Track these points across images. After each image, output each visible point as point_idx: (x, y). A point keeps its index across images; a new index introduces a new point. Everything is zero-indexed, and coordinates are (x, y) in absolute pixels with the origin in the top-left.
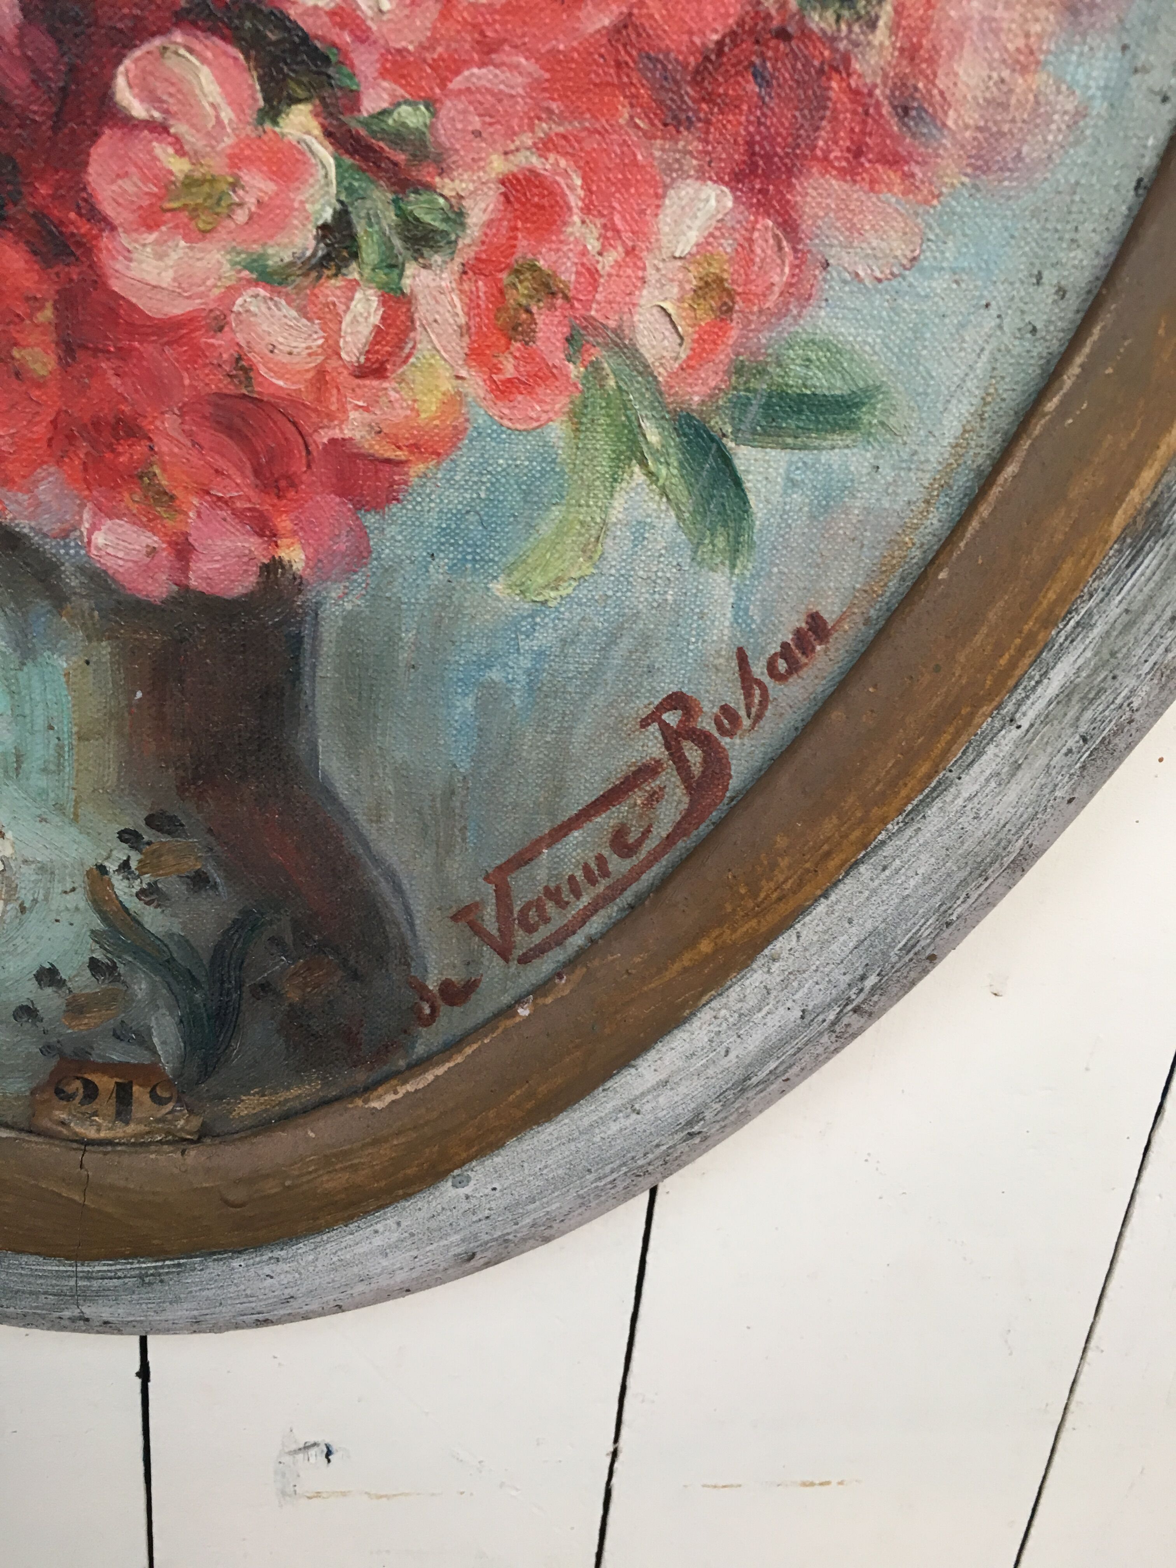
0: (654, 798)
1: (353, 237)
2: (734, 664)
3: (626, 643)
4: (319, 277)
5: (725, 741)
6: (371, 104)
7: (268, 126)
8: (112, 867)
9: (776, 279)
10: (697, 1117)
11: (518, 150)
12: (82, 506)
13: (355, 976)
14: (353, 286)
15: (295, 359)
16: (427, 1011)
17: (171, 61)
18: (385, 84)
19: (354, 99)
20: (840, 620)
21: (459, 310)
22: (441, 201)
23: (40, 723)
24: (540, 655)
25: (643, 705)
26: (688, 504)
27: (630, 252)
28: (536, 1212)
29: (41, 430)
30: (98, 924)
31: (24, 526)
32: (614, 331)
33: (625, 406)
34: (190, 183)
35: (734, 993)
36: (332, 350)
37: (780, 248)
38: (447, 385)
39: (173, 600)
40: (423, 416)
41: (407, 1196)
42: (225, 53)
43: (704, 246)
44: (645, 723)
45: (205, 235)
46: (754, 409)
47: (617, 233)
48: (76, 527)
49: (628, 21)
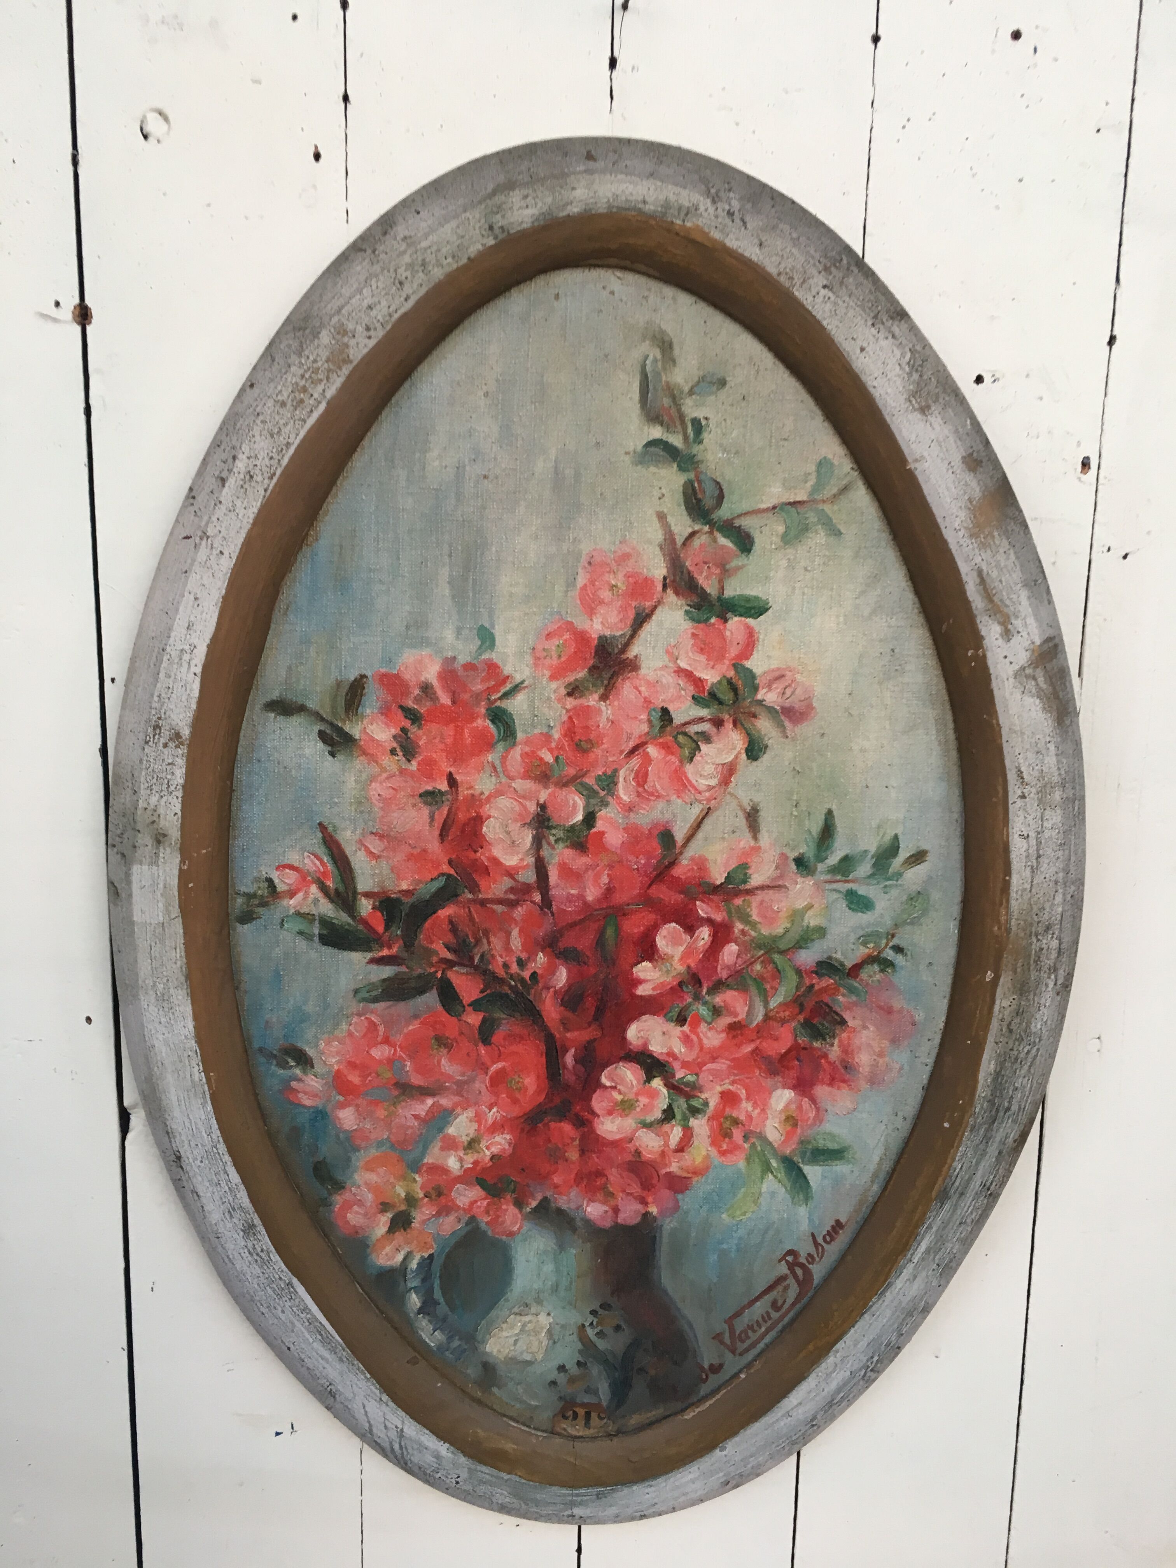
0: (786, 1288)
1: (673, 1112)
2: (811, 1238)
3: (771, 1233)
4: (662, 1125)
5: (810, 1266)
6: (679, 1075)
7: (647, 1084)
8: (587, 1324)
9: (810, 1115)
10: (814, 1418)
11: (724, 1084)
12: (584, 1199)
13: (675, 1363)
14: (674, 1126)
15: (654, 1149)
16: (704, 1377)
17: (618, 1070)
18: (683, 1070)
19: (673, 1076)
20: (847, 1222)
21: (708, 1131)
22: (701, 1100)
23: (565, 1273)
24: (740, 1238)
25: (779, 1254)
26: (789, 1186)
27: (763, 1110)
28: (753, 1462)
29: (573, 1176)
30: (580, 1346)
31: (564, 1207)
32: (759, 1133)
33: (764, 1155)
34: (623, 1101)
35: (823, 1365)
36: (666, 1144)
37: (811, 1107)
38: (704, 1153)
39: (611, 1227)
40: (697, 1163)
41: (702, 1456)
42: (634, 1067)
43: (787, 1106)
44: (780, 1261)
45: (627, 1116)
46: (808, 1154)
47: (758, 1105)
48: (581, 1206)
49: (757, 1048)
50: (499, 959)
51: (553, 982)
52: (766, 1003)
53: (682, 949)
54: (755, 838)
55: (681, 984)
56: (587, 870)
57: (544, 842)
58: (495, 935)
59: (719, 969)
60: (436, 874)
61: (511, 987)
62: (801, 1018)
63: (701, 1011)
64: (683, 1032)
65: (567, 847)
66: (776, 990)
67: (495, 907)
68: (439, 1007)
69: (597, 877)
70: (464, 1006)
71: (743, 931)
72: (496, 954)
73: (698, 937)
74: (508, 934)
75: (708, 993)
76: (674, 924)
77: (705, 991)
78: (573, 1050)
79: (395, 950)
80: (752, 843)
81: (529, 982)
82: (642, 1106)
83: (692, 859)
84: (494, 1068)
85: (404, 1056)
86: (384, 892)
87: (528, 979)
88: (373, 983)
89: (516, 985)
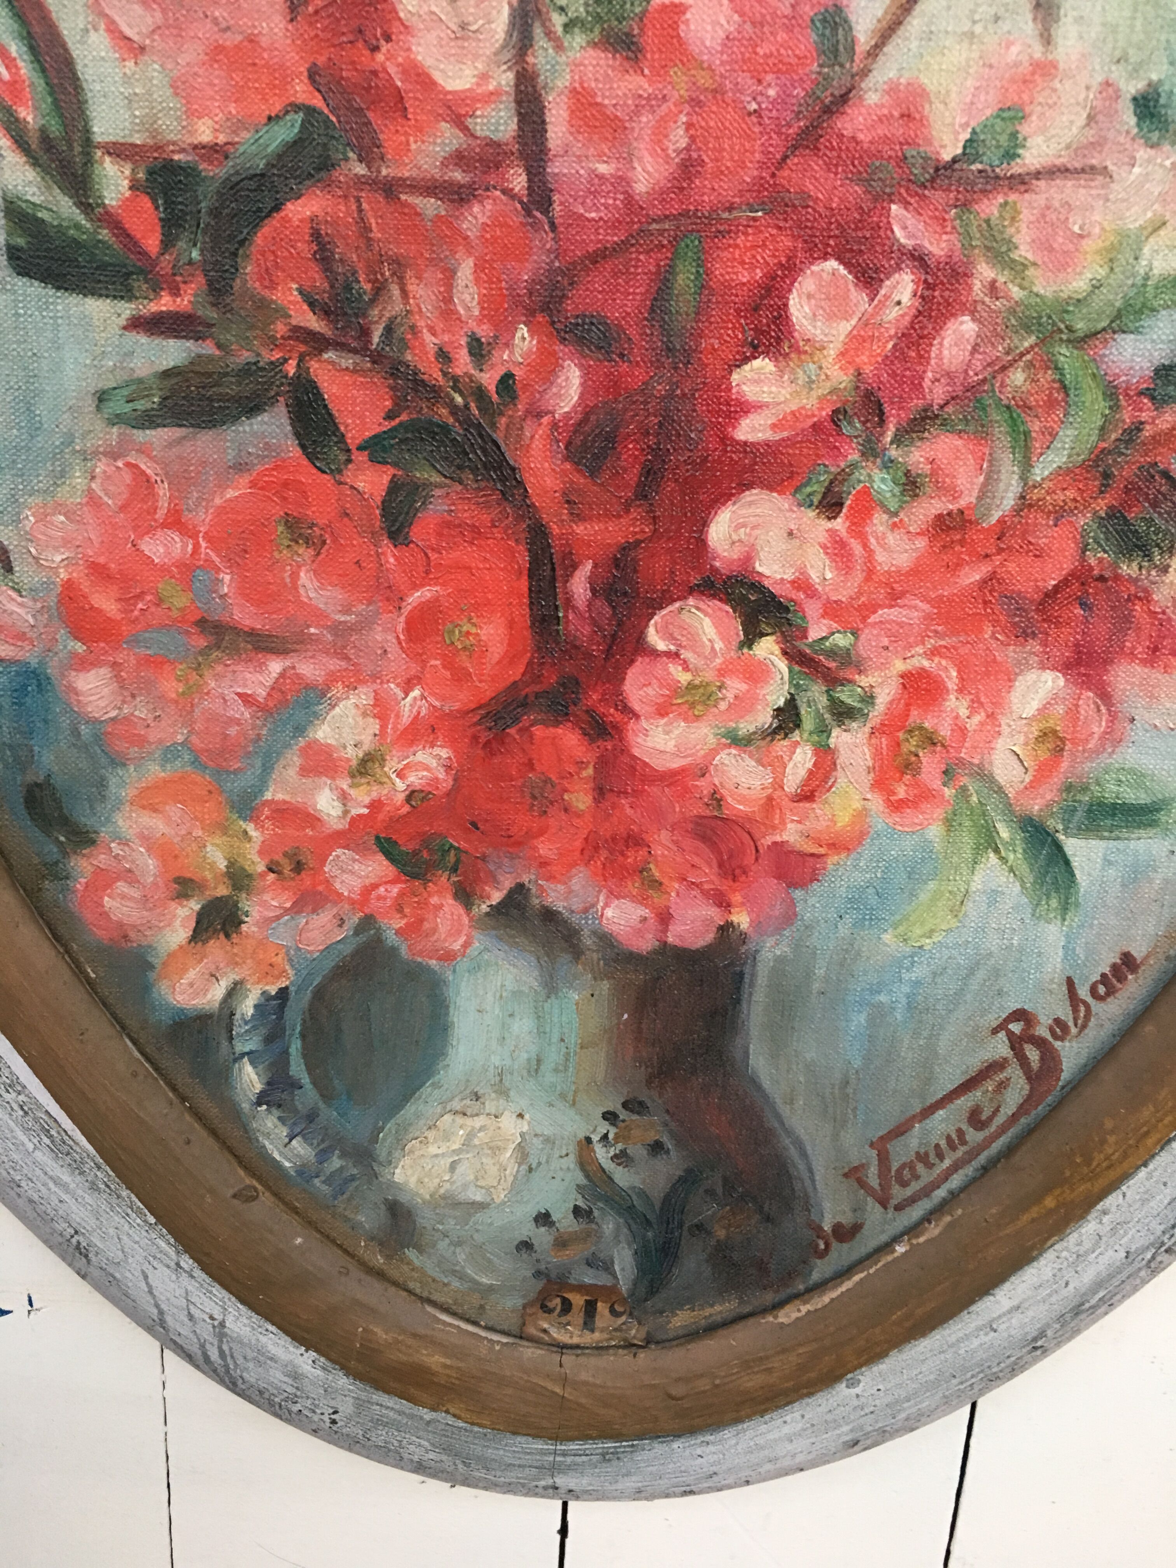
0: (1002, 1086)
1: (798, 715)
2: (1064, 988)
3: (981, 974)
4: (772, 740)
5: (1057, 1044)
6: (814, 634)
7: (745, 650)
8: (595, 1138)
9: (1096, 729)
10: (1042, 1334)
11: (913, 656)
12: (600, 892)
13: (768, 1219)
14: (797, 743)
15: (752, 792)
16: (822, 1246)
17: (685, 615)
18: (825, 622)
19: (804, 633)
20: (1147, 957)
21: (868, 757)
22: (859, 689)
23: (555, 1038)
24: (917, 983)
25: (993, 1019)
26: (1029, 879)
27: (991, 716)
28: (910, 1408)
29: (578, 844)
30: (581, 1179)
31: (559, 906)
32: (978, 766)
33: (985, 813)
34: (691, 686)
35: (1072, 1239)
36: (778, 783)
37: (1099, 710)
38: (857, 805)
39: (655, 952)
40: (839, 824)
41: (810, 1395)
42: (720, 609)
43: (1043, 710)
44: (995, 1031)
45: (698, 718)
46: (1080, 814)
47: (982, 704)
48: (593, 905)
49: (993, 576)
50: (428, 338)
51: (549, 401)
52: (1027, 465)
53: (845, 328)
54: (1047, 39)
55: (837, 416)
56: (637, 111)
57: (538, 31)
58: (419, 278)
59: (927, 383)
60: (277, 107)
61: (454, 410)
62: (1101, 506)
63: (878, 485)
64: (832, 532)
65: (595, 45)
66: (1054, 435)
67: (417, 201)
68: (292, 449)
69: (660, 133)
70: (349, 451)
71: (993, 288)
72: (421, 323)
73: (887, 297)
74: (450, 275)
75: (897, 440)
76: (832, 264)
77: (889, 436)
78: (589, 566)
79: (184, 302)
80: (1037, 51)
81: (495, 397)
82: (730, 696)
83: (892, 89)
84: (416, 597)
85: (217, 560)
86: (158, 148)
87: (492, 388)
88: (140, 381)
89: (467, 407)
